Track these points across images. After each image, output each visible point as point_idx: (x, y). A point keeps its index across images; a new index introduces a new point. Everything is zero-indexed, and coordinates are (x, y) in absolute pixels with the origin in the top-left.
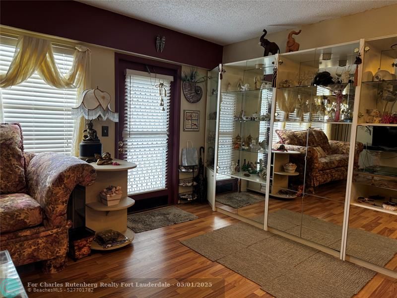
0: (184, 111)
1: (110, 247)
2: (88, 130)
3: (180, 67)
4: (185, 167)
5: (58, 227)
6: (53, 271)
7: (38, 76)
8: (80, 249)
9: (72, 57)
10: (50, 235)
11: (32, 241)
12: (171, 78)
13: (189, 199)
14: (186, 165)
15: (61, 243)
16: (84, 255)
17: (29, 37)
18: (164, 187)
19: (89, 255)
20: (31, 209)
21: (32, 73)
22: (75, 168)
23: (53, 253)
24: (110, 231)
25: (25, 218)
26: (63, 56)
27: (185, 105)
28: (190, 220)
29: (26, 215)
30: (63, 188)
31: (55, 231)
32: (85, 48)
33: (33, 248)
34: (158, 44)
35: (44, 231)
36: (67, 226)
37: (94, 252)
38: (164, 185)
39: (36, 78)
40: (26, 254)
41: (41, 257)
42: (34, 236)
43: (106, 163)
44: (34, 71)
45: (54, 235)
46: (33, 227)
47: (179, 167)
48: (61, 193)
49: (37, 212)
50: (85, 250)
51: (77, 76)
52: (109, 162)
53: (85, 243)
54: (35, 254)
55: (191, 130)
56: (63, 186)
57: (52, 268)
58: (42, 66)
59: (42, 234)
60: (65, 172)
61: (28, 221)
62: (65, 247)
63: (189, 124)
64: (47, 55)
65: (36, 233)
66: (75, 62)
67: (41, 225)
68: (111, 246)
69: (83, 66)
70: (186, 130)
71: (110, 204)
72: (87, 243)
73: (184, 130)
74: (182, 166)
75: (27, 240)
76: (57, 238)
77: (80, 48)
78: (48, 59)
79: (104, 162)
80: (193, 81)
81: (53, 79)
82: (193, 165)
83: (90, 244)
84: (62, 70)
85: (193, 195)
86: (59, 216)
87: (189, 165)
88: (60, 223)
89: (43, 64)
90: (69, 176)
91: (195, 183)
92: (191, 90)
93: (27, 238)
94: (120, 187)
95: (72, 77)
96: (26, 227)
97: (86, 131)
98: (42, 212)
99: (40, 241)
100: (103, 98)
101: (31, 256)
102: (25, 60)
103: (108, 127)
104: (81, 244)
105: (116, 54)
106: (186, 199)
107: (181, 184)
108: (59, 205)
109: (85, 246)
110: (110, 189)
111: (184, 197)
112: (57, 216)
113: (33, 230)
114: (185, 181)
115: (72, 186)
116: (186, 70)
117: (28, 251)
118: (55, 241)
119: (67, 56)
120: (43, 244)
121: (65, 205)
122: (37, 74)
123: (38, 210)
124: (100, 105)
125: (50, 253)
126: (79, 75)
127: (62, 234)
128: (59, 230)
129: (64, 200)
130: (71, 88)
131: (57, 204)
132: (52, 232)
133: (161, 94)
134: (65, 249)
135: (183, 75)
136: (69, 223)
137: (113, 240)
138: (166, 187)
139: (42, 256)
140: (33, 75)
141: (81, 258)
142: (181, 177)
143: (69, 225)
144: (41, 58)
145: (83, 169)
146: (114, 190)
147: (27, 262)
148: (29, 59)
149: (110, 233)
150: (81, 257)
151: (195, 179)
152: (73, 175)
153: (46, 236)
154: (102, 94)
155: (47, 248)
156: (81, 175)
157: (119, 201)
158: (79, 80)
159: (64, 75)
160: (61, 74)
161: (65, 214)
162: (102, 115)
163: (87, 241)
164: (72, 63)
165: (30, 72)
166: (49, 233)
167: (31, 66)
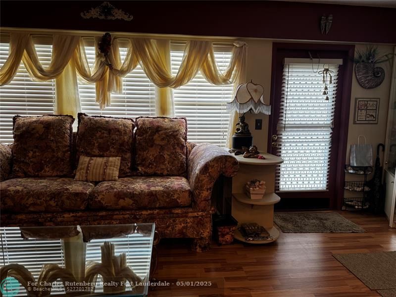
0: (356, 99)
1: (251, 240)
2: (240, 124)
3: (354, 46)
4: (353, 168)
5: (202, 211)
6: (198, 250)
7: (201, 76)
8: (223, 235)
9: (230, 54)
10: (196, 217)
11: (182, 219)
12: (340, 62)
13: (357, 207)
14: (355, 165)
15: (205, 226)
16: (226, 242)
17: (195, 41)
18: (325, 189)
19: (232, 243)
20: (183, 192)
21: (196, 74)
22: (220, 158)
23: (198, 233)
24: (255, 225)
25: (177, 198)
26: (222, 54)
27: (357, 92)
28: (353, 232)
29: (178, 195)
30: (208, 176)
31: (200, 213)
32: (242, 43)
33: (183, 225)
34: (323, 25)
35: (191, 212)
36: (211, 212)
37: (236, 241)
38: (325, 186)
39: (199, 77)
40: (177, 229)
41: (188, 234)
42: (184, 214)
43: (252, 156)
44: (197, 71)
45: (200, 217)
46: (184, 207)
47: (345, 167)
48: (205, 180)
49: (187, 194)
50: (228, 238)
51: (233, 72)
52: (255, 156)
53: (227, 230)
54: (184, 231)
55: (367, 122)
56: (208, 174)
57: (198, 247)
58: (204, 67)
59: (190, 214)
60: (210, 162)
61: (179, 201)
62: (208, 231)
63: (362, 115)
64: (209, 55)
65: (186, 213)
66: (232, 59)
67: (190, 206)
68: (253, 240)
69: (239, 61)
70: (358, 122)
71: (253, 197)
72: (230, 231)
73: (355, 123)
74: (349, 165)
75: (178, 217)
76: (202, 220)
77: (238, 43)
78: (210, 59)
79: (250, 155)
80: (370, 61)
81: (213, 77)
82: (365, 166)
83: (233, 233)
84: (221, 68)
85: (363, 203)
86: (204, 201)
87: (360, 165)
88: (205, 207)
89: (205, 64)
90: (214, 165)
91: (367, 189)
92: (367, 73)
93: (178, 216)
94: (264, 182)
95: (229, 73)
96: (178, 206)
97: (239, 124)
98: (191, 195)
99: (188, 221)
100: (256, 91)
101: (181, 232)
102: (191, 62)
103: (261, 120)
104: (224, 231)
105: (274, 44)
106: (353, 207)
107: (348, 188)
108: (204, 191)
109: (228, 233)
110: (253, 182)
111: (350, 203)
112: (202, 201)
113: (183, 209)
114: (352, 184)
115: (215, 175)
116: (360, 49)
117: (179, 227)
118: (200, 223)
119: (226, 54)
120: (190, 224)
121: (209, 192)
122: (200, 74)
123: (188, 193)
124: (252, 98)
125: (195, 232)
126: (236, 71)
127: (206, 217)
128: (204, 214)
129: (209, 187)
130: (228, 84)
131: (202, 190)
132: (198, 214)
133: (324, 81)
134: (208, 232)
135: (356, 56)
136: (212, 209)
137: (256, 235)
138: (327, 189)
139: (190, 234)
140: (197, 75)
141: (224, 245)
142: (347, 178)
143: (212, 211)
144: (204, 58)
145: (226, 161)
146: (257, 184)
147: (178, 236)
148: (194, 61)
149: (254, 227)
150: (224, 243)
151: (366, 184)
152: (217, 165)
153: (193, 217)
154: (255, 87)
155: (193, 228)
156: (224, 166)
157: (262, 195)
158: (235, 75)
159: (222, 72)
160: (219, 72)
161: (209, 200)
162: (253, 108)
163: (230, 229)
164: (229, 60)
165: (194, 73)
166: (196, 214)
167: (195, 67)
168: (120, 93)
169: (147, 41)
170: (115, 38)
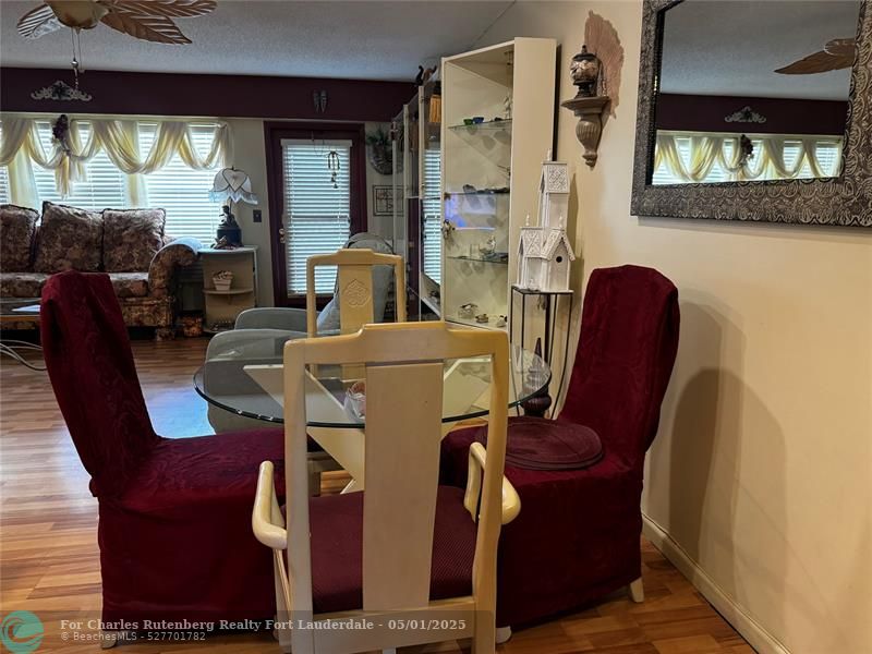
0: (374, 187)
3: (363, 125)
5: (158, 299)
6: (159, 339)
7: (178, 159)
8: (189, 327)
9: (211, 135)
11: (138, 307)
15: (162, 314)
17: (167, 122)
19: (200, 336)
21: (171, 157)
23: (155, 321)
27: (374, 178)
29: (131, 284)
30: (159, 264)
31: (155, 302)
32: (224, 123)
33: (139, 313)
34: (317, 103)
35: (147, 301)
36: (167, 300)
39: (175, 160)
40: (133, 317)
41: (145, 323)
42: (139, 303)
44: (172, 155)
45: (156, 306)
46: (138, 296)
48: (157, 268)
51: (216, 155)
54: (141, 319)
55: (389, 213)
57: (157, 336)
59: (145, 303)
63: (382, 205)
64: (185, 136)
65: (141, 301)
66: (215, 140)
67: (146, 296)
69: (223, 143)
70: (379, 214)
71: (218, 288)
73: (375, 214)
76: (158, 308)
77: (219, 124)
78: (187, 141)
79: (221, 247)
81: (191, 161)
84: (200, 151)
86: (157, 288)
88: (159, 295)
89: (181, 147)
90: (165, 254)
92: (377, 157)
93: (132, 304)
95: (211, 157)
96: (133, 296)
98: (145, 285)
99: (144, 309)
100: (235, 178)
101: (137, 320)
102: (164, 144)
103: (261, 211)
104: (189, 323)
105: (265, 122)
108: (156, 278)
109: (193, 325)
112: (155, 289)
113: (137, 298)
116: (370, 129)
117: (135, 315)
119: (206, 135)
120: (146, 312)
121: (162, 280)
122: (177, 156)
123: (143, 282)
124: (229, 186)
125: (152, 321)
126: (220, 154)
127: (163, 306)
128: (160, 302)
129: (161, 275)
130: (208, 168)
131: (154, 278)
132: (153, 303)
134: (165, 320)
135: (368, 135)
136: (169, 297)
139: (148, 322)
140: (173, 159)
143: (169, 299)
144: (179, 141)
146: (222, 274)
147: (134, 324)
150: (190, 335)
152: (168, 253)
153: (150, 305)
154: (234, 173)
155: (150, 316)
156: (176, 254)
158: (218, 158)
159: (202, 155)
160: (199, 155)
161: (164, 288)
162: (232, 197)
163: (198, 321)
164: (211, 141)
165: (167, 158)
166: (150, 302)
167: (169, 150)
168: (85, 181)
169: (111, 123)
170: (72, 120)
